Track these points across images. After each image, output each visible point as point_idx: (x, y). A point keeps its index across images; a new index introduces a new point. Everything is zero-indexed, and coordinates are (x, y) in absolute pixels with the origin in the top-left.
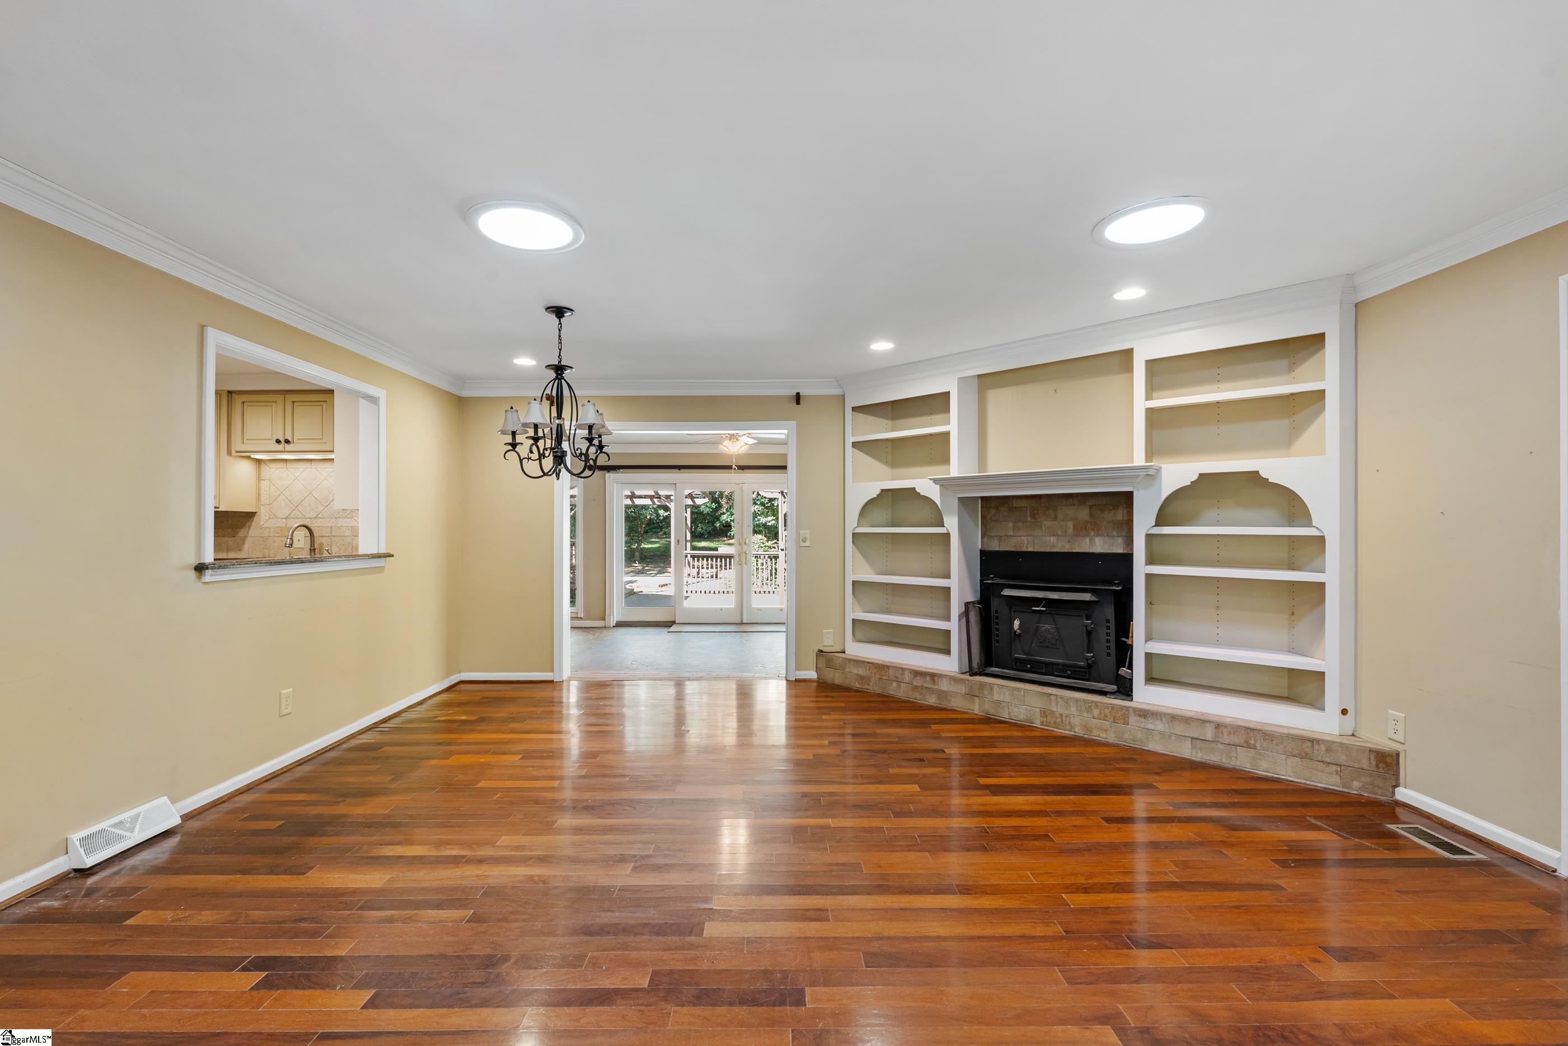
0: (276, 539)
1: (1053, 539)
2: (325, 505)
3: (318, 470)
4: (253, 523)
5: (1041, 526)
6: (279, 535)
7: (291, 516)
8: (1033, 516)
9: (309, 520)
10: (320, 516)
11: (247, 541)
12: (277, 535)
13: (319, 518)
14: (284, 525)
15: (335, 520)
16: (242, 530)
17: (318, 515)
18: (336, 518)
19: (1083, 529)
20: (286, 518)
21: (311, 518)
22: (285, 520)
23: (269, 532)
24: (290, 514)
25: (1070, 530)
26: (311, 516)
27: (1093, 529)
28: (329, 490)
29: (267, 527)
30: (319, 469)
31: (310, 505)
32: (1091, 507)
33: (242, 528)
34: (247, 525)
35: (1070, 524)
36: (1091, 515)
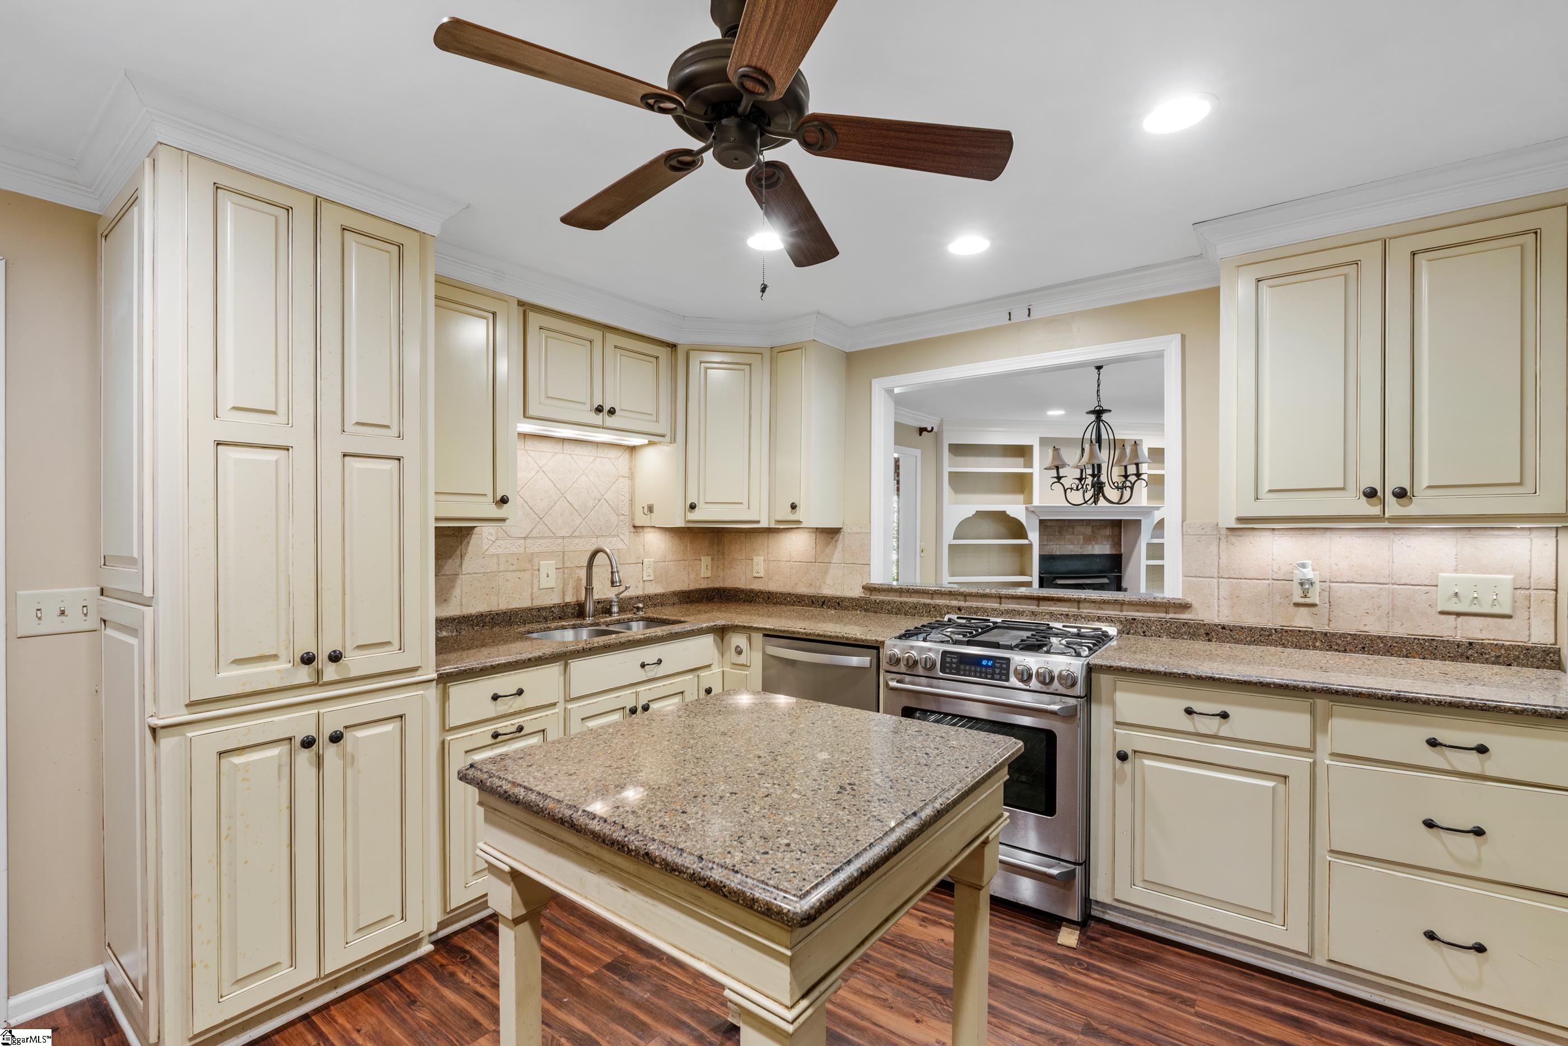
0: (509, 575)
1: (1071, 547)
2: (584, 516)
3: (573, 458)
4: (470, 548)
5: (1064, 538)
6: (514, 568)
7: (534, 534)
8: (1060, 532)
9: (561, 540)
10: (576, 534)
11: (459, 582)
12: (512, 568)
13: (575, 537)
14: (521, 550)
15: (595, 540)
16: (450, 561)
17: (574, 532)
18: (597, 537)
19: (1089, 540)
20: (525, 538)
21: (563, 538)
22: (522, 541)
23: (498, 564)
24: (532, 530)
25: (1081, 541)
26: (563, 533)
27: (1094, 540)
28: (588, 492)
29: (493, 555)
30: (575, 457)
31: (562, 515)
32: (1093, 527)
33: (450, 557)
34: (458, 552)
35: (1081, 537)
36: (1093, 532)
